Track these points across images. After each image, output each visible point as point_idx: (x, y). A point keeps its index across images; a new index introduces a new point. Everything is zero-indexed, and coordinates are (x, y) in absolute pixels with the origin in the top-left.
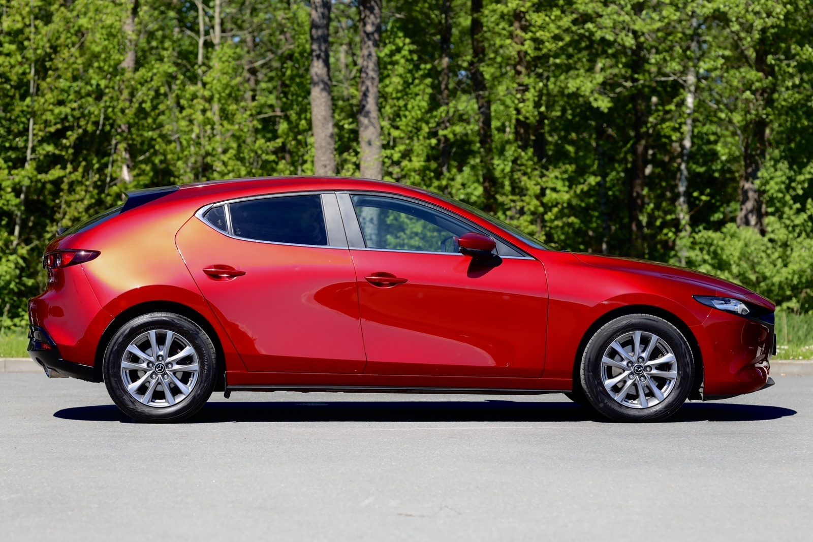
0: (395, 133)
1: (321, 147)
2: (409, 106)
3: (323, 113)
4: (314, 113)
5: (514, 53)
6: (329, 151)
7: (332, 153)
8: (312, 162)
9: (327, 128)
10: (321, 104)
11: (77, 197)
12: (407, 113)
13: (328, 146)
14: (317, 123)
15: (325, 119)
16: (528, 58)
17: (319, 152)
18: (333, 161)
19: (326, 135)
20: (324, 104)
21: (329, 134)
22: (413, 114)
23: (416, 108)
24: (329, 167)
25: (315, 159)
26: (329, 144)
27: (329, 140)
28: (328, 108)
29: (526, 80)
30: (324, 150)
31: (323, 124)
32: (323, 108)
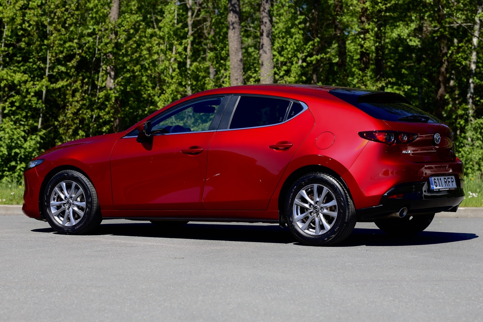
0: (282, 59)
1: (234, 67)
2: (289, 42)
3: (236, 46)
4: (230, 46)
5: (359, 10)
6: (239, 70)
7: (241, 71)
8: (229, 77)
9: (238, 56)
10: (234, 41)
11: (76, 99)
12: (288, 46)
13: (239, 67)
14: (231, 53)
15: (237, 50)
16: (368, 12)
17: (233, 70)
18: (241, 77)
19: (237, 60)
20: (236, 40)
21: (239, 59)
22: (291, 46)
23: (293, 43)
24: (239, 80)
25: (231, 75)
26: (239, 65)
27: (239, 63)
28: (239, 43)
29: (367, 26)
30: (236, 69)
31: (236, 53)
32: (235, 43)
